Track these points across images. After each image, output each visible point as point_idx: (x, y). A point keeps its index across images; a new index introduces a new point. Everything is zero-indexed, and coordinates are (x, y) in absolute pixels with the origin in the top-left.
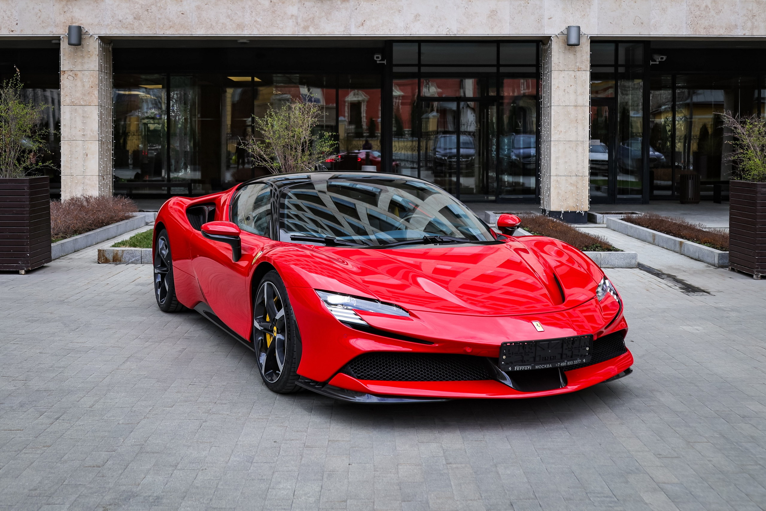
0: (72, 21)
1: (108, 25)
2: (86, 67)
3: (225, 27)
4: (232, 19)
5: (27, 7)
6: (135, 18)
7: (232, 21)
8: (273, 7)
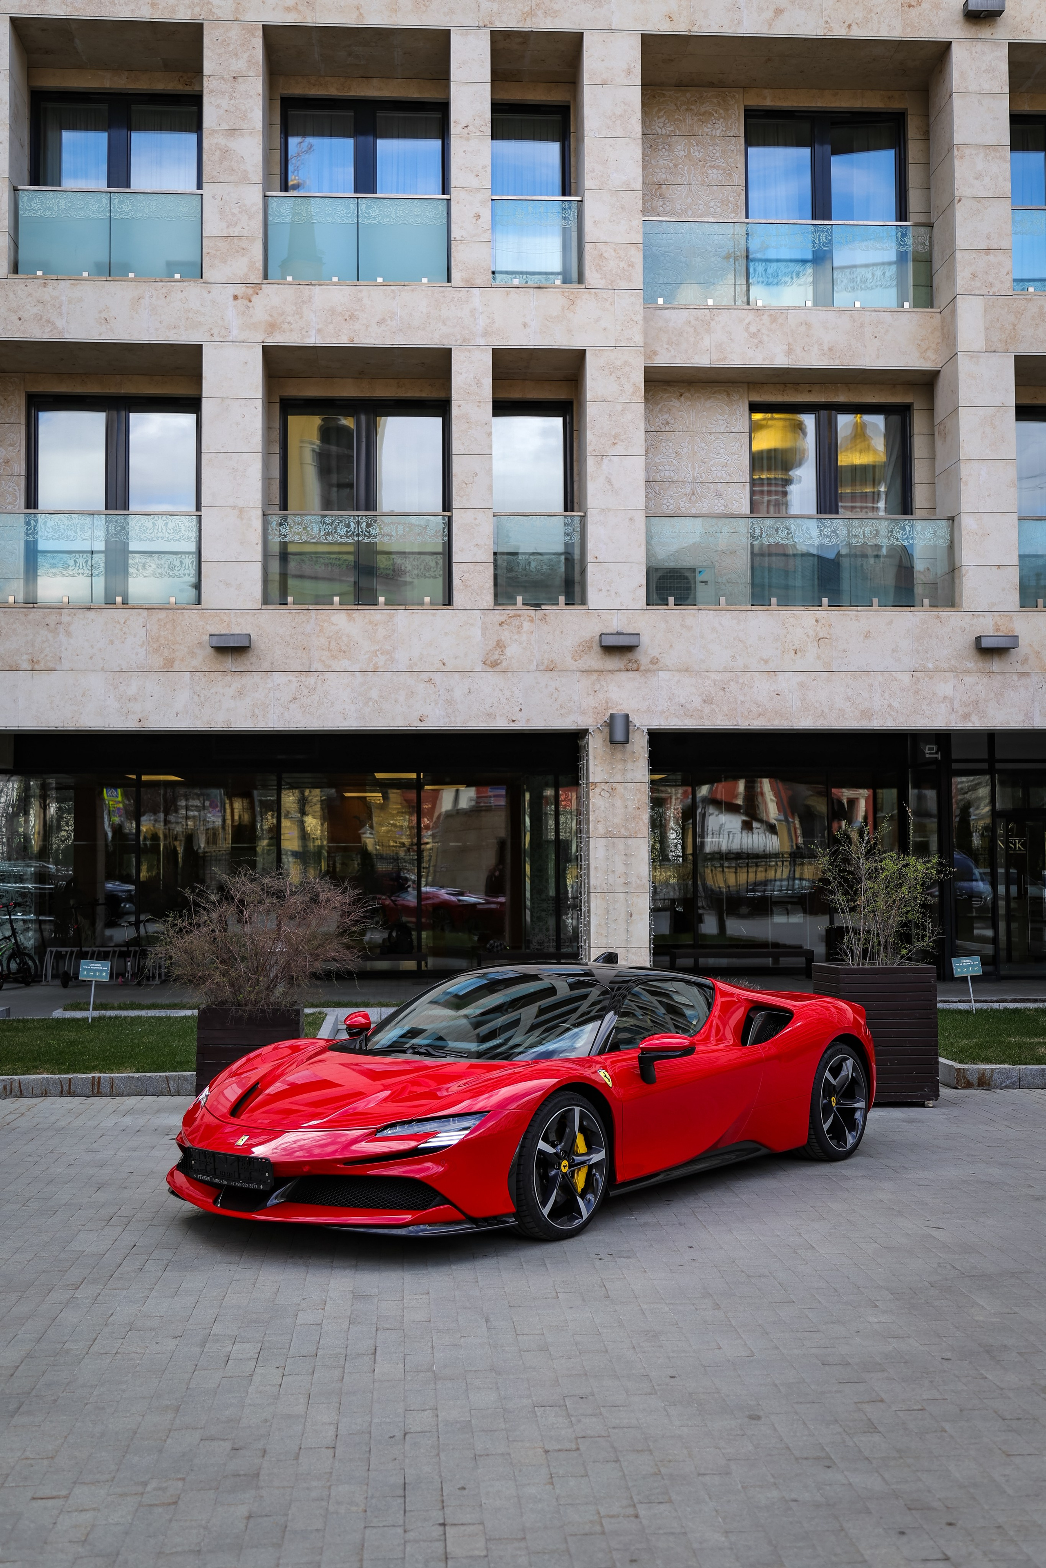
0: (607, 706)
1: (663, 712)
2: (629, 776)
3: (843, 715)
4: (854, 703)
5: (537, 683)
6: (704, 701)
7: (854, 706)
8: (916, 684)
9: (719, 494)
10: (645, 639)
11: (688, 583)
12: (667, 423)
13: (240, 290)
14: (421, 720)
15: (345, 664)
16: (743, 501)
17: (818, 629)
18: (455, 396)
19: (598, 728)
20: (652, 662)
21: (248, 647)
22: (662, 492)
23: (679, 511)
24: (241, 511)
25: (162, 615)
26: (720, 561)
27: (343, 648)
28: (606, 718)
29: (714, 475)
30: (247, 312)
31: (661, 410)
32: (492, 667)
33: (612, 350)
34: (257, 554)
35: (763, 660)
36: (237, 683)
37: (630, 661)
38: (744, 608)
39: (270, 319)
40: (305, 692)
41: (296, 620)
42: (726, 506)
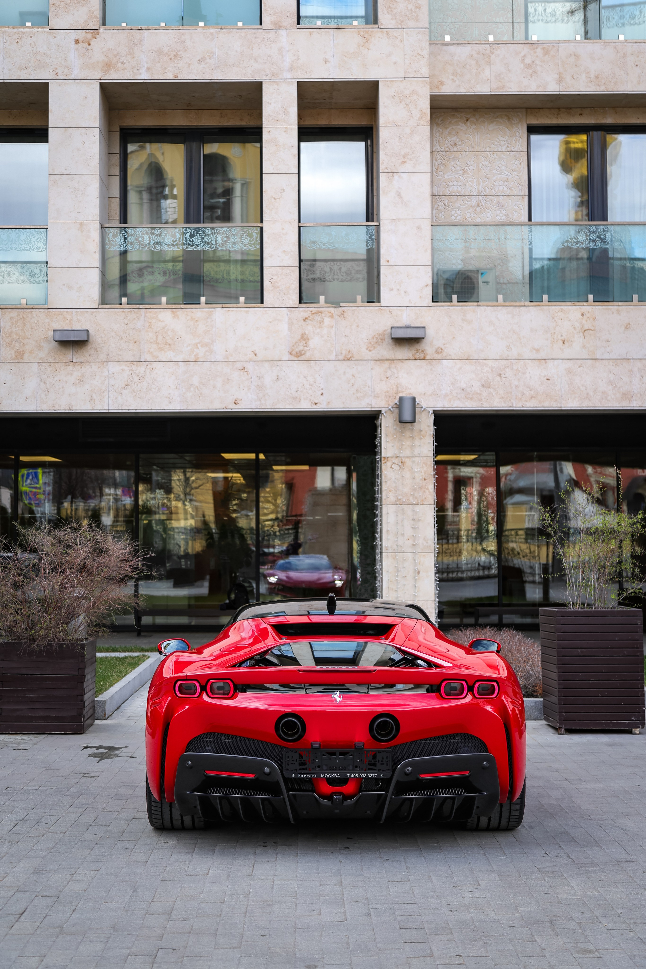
0: (398, 390)
1: (446, 395)
2: (417, 451)
3: (606, 398)
4: (615, 386)
5: (336, 370)
6: (483, 386)
7: (616, 389)
9: (500, 206)
10: (430, 333)
11: (472, 283)
12: (455, 144)
13: (81, 35)
14: (235, 403)
15: (170, 355)
16: (522, 211)
17: (584, 322)
18: (265, 123)
19: (390, 409)
20: (437, 352)
21: (87, 341)
22: (450, 204)
23: (465, 221)
24: (81, 224)
25: (14, 313)
26: (501, 264)
27: (169, 341)
28: (396, 401)
29: (497, 190)
30: (87, 54)
31: (450, 133)
32: (298, 357)
33: (401, 81)
34: (95, 261)
35: (535, 349)
36: (77, 372)
37: (417, 351)
38: (517, 304)
39: (106, 59)
40: (136, 379)
41: (128, 318)
42: (507, 216)
